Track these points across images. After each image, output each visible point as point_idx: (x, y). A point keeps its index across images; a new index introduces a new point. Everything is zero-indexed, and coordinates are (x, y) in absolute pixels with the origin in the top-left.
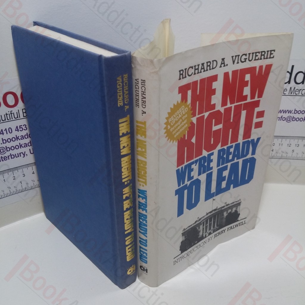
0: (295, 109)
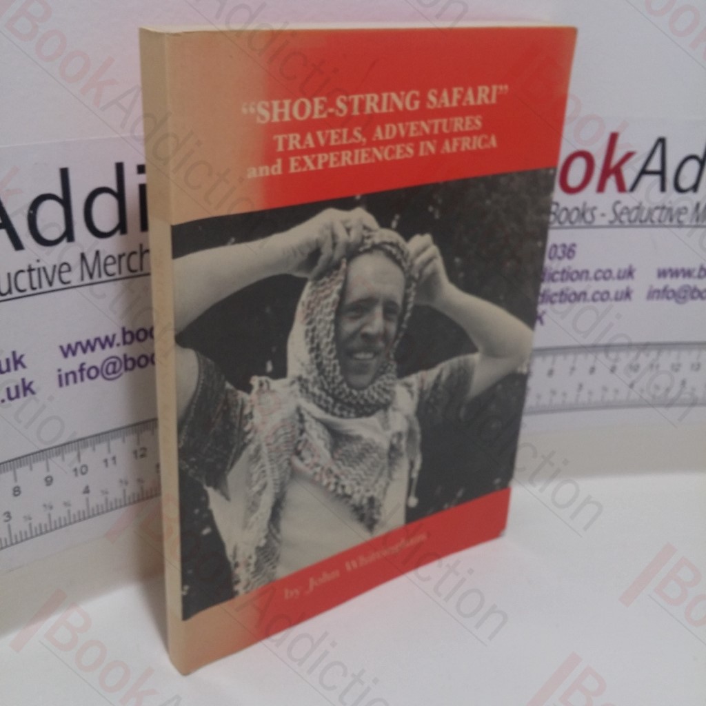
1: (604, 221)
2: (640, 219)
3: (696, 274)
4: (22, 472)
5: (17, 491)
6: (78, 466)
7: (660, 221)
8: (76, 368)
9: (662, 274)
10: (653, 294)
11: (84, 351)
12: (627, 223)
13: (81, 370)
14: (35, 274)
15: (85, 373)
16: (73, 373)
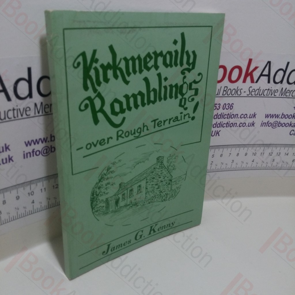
0: (283, 113)
1: (245, 95)
2: (259, 94)
3: (280, 116)
4: (7, 194)
5: (4, 202)
6: (30, 192)
7: (267, 95)
8: (31, 151)
9: (267, 116)
10: (263, 124)
11: (35, 144)
12: (254, 96)
13: (33, 152)
14: (15, 112)
15: (34, 153)
16: (30, 153)
